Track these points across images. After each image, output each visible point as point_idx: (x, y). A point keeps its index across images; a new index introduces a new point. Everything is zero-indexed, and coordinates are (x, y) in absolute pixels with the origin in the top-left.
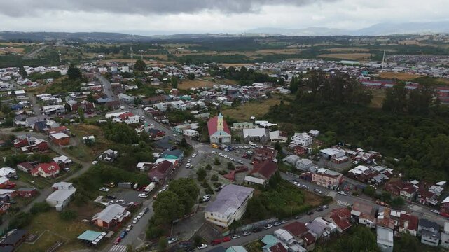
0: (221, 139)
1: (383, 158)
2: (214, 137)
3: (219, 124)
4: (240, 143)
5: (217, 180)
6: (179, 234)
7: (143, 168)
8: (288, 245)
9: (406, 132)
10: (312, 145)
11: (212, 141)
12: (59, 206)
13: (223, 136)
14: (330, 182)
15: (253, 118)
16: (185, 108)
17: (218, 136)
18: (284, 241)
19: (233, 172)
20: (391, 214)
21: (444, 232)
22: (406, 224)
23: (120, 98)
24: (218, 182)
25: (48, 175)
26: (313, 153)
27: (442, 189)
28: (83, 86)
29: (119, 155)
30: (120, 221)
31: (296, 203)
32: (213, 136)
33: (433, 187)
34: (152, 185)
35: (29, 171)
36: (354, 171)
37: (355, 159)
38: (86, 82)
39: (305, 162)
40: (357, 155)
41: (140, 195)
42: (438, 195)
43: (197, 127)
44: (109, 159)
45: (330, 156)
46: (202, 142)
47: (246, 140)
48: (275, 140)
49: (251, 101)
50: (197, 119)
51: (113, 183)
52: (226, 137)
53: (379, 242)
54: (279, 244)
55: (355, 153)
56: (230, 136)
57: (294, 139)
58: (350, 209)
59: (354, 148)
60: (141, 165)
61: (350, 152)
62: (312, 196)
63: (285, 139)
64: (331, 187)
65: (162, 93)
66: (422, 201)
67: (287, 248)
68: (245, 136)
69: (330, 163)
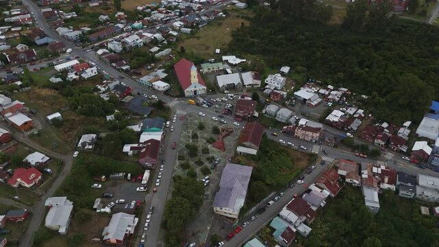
0: (195, 92)
1: (352, 94)
2: (189, 91)
3: (192, 77)
4: (216, 94)
5: (208, 153)
6: (194, 235)
7: (131, 153)
8: (295, 227)
9: (369, 60)
10: (285, 87)
11: (187, 94)
12: (62, 230)
13: (197, 89)
14: (313, 137)
15: (218, 51)
16: (142, 44)
17: (193, 89)
18: (291, 222)
19: (220, 137)
20: (374, 171)
21: (418, 185)
22: (386, 180)
23: (60, 33)
24: (211, 155)
25: (31, 185)
26: (288, 98)
27: (409, 131)
28: (6, 16)
29: (98, 138)
30: (132, 232)
31: (288, 169)
32: (187, 90)
33: (401, 130)
34: (147, 174)
35: (5, 180)
36: (331, 118)
37: (328, 100)
38: (9, 9)
39: (284, 113)
40: (329, 94)
41: (138, 189)
42: (407, 138)
43: (165, 75)
44: (90, 147)
45: (305, 100)
46: (176, 97)
47: (221, 90)
48: (250, 85)
49: (209, 23)
50: (159, 60)
51: (104, 177)
52: (201, 89)
53: (367, 204)
54: (288, 228)
55: (327, 93)
56: (205, 88)
57: (269, 82)
58: (336, 168)
59: (324, 86)
60: (127, 148)
61: (322, 91)
62: (299, 155)
63: (259, 82)
64: (314, 141)
65: (107, 20)
66: (394, 148)
67: (294, 230)
68: (220, 85)
69: (306, 108)
